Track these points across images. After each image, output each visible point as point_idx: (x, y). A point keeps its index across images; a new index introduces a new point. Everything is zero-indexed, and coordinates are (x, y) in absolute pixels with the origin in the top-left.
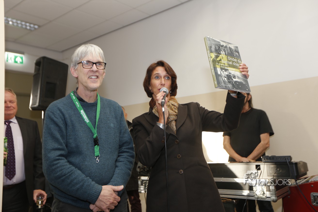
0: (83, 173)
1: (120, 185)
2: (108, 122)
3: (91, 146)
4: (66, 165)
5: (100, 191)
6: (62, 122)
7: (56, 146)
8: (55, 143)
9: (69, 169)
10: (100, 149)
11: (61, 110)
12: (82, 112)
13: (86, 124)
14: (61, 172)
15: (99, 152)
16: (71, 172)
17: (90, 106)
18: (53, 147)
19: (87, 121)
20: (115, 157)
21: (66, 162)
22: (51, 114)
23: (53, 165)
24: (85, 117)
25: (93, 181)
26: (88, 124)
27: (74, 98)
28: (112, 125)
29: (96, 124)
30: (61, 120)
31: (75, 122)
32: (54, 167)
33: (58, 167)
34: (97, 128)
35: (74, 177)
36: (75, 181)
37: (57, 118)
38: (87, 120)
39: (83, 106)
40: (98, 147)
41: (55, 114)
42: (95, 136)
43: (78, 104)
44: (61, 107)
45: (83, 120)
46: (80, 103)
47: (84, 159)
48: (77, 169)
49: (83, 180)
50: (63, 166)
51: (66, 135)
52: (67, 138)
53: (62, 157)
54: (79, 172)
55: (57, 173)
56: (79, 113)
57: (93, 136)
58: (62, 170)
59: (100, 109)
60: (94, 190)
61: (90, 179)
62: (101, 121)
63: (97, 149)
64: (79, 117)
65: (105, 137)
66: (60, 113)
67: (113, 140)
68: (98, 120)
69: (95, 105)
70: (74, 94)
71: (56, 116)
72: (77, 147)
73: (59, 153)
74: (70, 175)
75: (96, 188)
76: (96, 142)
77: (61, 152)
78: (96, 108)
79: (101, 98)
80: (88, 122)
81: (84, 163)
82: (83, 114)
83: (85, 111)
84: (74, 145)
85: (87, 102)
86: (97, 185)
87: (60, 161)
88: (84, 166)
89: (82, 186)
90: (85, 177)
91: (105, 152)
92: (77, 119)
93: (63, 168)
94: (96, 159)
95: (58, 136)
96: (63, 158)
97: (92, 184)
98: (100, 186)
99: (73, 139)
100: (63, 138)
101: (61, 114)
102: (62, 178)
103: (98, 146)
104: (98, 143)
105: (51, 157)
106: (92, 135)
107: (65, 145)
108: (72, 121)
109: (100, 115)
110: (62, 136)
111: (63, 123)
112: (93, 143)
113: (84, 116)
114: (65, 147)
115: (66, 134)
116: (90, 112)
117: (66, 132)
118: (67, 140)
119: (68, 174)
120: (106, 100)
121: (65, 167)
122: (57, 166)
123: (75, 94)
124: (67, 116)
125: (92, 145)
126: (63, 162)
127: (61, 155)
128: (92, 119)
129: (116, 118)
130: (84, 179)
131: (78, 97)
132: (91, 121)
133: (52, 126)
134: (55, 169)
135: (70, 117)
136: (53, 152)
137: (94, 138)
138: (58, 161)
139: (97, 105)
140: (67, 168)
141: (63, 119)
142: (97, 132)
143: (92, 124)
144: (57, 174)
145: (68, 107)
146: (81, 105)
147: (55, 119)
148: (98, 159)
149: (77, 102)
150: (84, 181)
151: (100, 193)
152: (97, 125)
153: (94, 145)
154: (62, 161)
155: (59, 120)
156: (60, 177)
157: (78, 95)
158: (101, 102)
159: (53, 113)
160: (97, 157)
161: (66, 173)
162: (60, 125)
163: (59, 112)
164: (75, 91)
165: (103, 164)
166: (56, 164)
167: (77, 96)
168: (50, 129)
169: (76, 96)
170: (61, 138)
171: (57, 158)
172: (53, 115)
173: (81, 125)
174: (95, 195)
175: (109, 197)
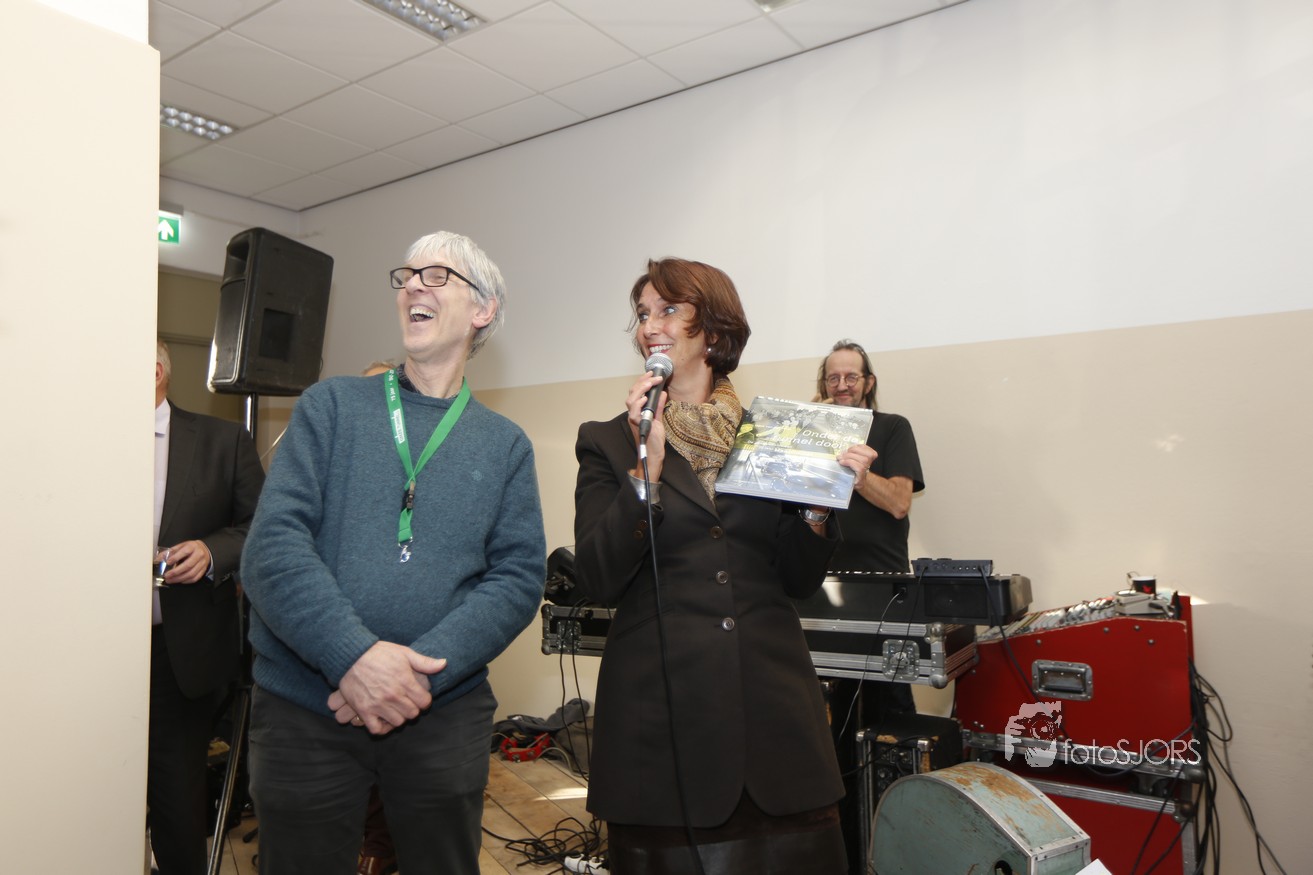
1: (439, 657)
5: (363, 649)
6: (329, 424)
7: (294, 483)
12: (397, 416)
14: (279, 558)
16: (306, 567)
19: (399, 439)
24: (399, 429)
25: (358, 613)
26: (400, 450)
28: (477, 475)
30: (325, 417)
33: (275, 544)
36: (304, 595)
38: (403, 436)
40: (409, 516)
50: (293, 544)
52: (328, 470)
54: (330, 578)
55: (266, 560)
57: (405, 484)
58: (283, 553)
60: (347, 638)
63: (405, 521)
73: (295, 504)
75: (355, 634)
76: (406, 500)
77: (301, 506)
80: (403, 444)
82: (396, 421)
86: (362, 628)
87: (290, 530)
89: (319, 614)
90: (339, 595)
91: (424, 540)
93: (290, 548)
96: (303, 526)
98: (372, 637)
100: (318, 468)
101: (330, 403)
102: (274, 577)
103: (408, 512)
105: (267, 513)
107: (320, 491)
110: (318, 462)
113: (396, 427)
121: (295, 549)
122: (275, 538)
133: (300, 430)
134: (269, 546)
138: (282, 528)
140: (300, 553)
143: (411, 453)
145: (361, 394)
146: (401, 398)
147: (311, 412)
151: (362, 653)
154: (296, 532)
155: (320, 417)
156: (269, 573)
161: (291, 565)
163: (327, 396)
170: (311, 465)
171: (284, 517)
174: (342, 654)
175: (385, 678)
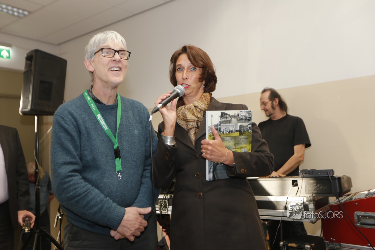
0: (102, 192)
1: (147, 207)
2: (131, 128)
3: (110, 159)
4: (81, 183)
5: (123, 215)
6: (74, 130)
7: (68, 159)
8: (66, 155)
9: (85, 187)
10: (122, 162)
11: (73, 115)
12: (100, 117)
13: (104, 132)
15: (121, 166)
16: (88, 192)
17: (109, 109)
18: (64, 160)
19: (105, 128)
20: (141, 172)
21: (80, 179)
22: (60, 119)
23: (65, 183)
24: (103, 123)
25: (114, 202)
26: (107, 132)
27: (89, 98)
29: (116, 131)
30: (73, 127)
31: (91, 129)
32: (65, 186)
33: (71, 186)
34: (118, 136)
35: (90, 197)
36: (92, 203)
37: (68, 125)
38: (106, 126)
39: (100, 109)
40: (119, 160)
41: (66, 120)
42: (116, 146)
43: (93, 106)
44: (73, 111)
45: (101, 127)
46: (96, 105)
47: (102, 176)
48: (94, 187)
49: (101, 201)
50: (77, 184)
51: (80, 146)
52: (81, 149)
53: (75, 172)
54: (97, 191)
56: (96, 119)
57: (114, 146)
58: (75, 189)
59: (122, 112)
60: (116, 213)
61: (110, 200)
62: (123, 127)
63: (118, 162)
64: (95, 123)
65: (128, 147)
66: (72, 118)
67: (138, 150)
68: (119, 126)
69: (114, 107)
70: (88, 94)
71: (67, 122)
72: (94, 160)
73: (72, 167)
74: (85, 195)
75: (118, 210)
76: (117, 154)
77: (74, 167)
78: (116, 111)
79: (122, 99)
80: (107, 129)
81: (102, 181)
82: (100, 120)
83: (103, 115)
84: (90, 158)
85: (104, 104)
86: (119, 207)
87: (73, 178)
88: (102, 184)
89: (101, 208)
90: (104, 198)
92: (92, 125)
93: (77, 186)
94: (118, 174)
95: (70, 147)
96: (77, 174)
97: (113, 206)
98: (123, 208)
99: (89, 151)
100: (76, 150)
101: (73, 120)
102: (76, 199)
103: (119, 158)
104: (119, 155)
105: (62, 173)
106: (112, 145)
107: (79, 158)
108: (86, 128)
109: (121, 120)
110: (75, 147)
111: (76, 131)
112: (113, 155)
113: (101, 122)
114: (79, 161)
115: (80, 144)
116: (109, 117)
117: (80, 142)
118: (81, 151)
119: (84, 194)
120: (129, 100)
121: (79, 185)
122: (69, 184)
123: (90, 94)
124: (80, 122)
125: (112, 157)
126: (77, 178)
127: (74, 171)
128: (112, 125)
129: (141, 123)
130: (103, 201)
131: (94, 98)
132: (110, 128)
133: (63, 134)
134: (68, 187)
135: (84, 122)
136: (64, 166)
137: (114, 149)
138: (70, 178)
139: (117, 107)
140: (82, 186)
141: (76, 125)
142: (118, 142)
143: (112, 132)
144: (70, 194)
145: (81, 111)
146: (98, 108)
147: (66, 126)
148: (120, 175)
149: (92, 105)
150: (103, 202)
151: (123, 217)
152: (118, 133)
153: (115, 157)
155: (71, 127)
156: (73, 198)
157: (94, 95)
158: (121, 103)
159: (63, 118)
160: (118, 172)
161: (81, 193)
162: (72, 133)
163: (70, 117)
164: (89, 89)
165: (126, 181)
166: (69, 182)
167: (92, 96)
168: (60, 138)
169: (90, 97)
170: (73, 150)
171: (70, 174)
172: (63, 120)
173: (98, 133)
174: (117, 220)
175: (134, 222)
